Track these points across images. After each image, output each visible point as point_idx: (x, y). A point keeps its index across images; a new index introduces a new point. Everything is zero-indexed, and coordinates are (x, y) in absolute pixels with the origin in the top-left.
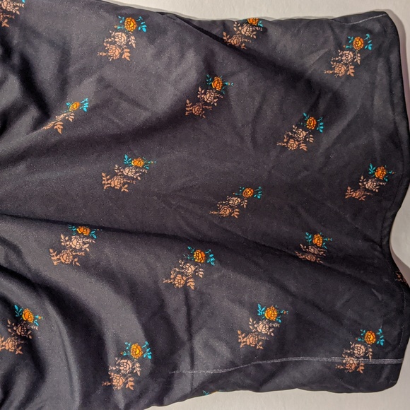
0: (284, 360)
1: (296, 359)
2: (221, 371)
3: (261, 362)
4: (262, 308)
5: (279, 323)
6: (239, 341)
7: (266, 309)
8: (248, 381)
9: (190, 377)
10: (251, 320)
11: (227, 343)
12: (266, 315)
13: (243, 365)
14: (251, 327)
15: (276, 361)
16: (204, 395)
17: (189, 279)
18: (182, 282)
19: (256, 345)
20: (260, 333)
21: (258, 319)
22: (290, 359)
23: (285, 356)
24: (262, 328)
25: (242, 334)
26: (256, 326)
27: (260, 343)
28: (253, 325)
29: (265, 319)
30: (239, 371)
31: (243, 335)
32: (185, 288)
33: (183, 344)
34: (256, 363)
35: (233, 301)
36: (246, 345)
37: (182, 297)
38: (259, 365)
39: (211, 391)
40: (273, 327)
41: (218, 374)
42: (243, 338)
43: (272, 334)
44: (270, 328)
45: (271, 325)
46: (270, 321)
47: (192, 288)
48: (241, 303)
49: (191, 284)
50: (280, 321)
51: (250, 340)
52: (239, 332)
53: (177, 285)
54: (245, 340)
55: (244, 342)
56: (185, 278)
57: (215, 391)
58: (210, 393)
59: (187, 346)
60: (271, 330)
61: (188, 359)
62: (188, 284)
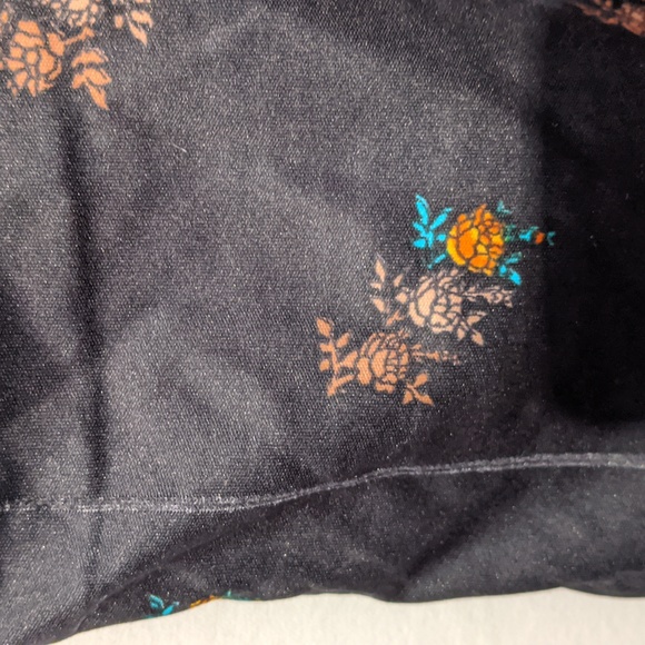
0: (518, 462)
1: (569, 460)
2: (231, 505)
3: (416, 471)
4: (434, 213)
5: (511, 286)
6: (324, 365)
7: (453, 219)
8: (357, 555)
9: (83, 529)
10: (380, 270)
11: (267, 377)
12: (451, 249)
13: (336, 477)
14: (379, 304)
15: (483, 467)
16: (157, 613)
17: (77, 47)
18: (47, 64)
19: (400, 385)
20: (419, 333)
21: (415, 263)
22: (543, 460)
23: (524, 445)
24: (430, 307)
25: (337, 334)
26: (401, 298)
27: (422, 379)
28: (390, 293)
29: (449, 263)
30: (321, 504)
31: (343, 341)
32: (62, 98)
33: (53, 377)
34: (395, 472)
35: (298, 176)
36: (355, 382)
37: (46, 143)
38: (407, 483)
39: (187, 598)
40: (482, 304)
41: (221, 516)
42: (344, 352)
43: (478, 338)
44: (467, 307)
45: (472, 294)
46: (469, 278)
47: (100, 99)
48: (337, 187)
49: (94, 80)
50: (516, 278)
51: (375, 365)
52: (324, 327)
53: (21, 79)
54: (348, 362)
55: (345, 371)
56: (58, 46)
57: (204, 597)
58: (183, 607)
59: (76, 389)
60: (473, 319)
61: (76, 447)
62: (77, 81)
